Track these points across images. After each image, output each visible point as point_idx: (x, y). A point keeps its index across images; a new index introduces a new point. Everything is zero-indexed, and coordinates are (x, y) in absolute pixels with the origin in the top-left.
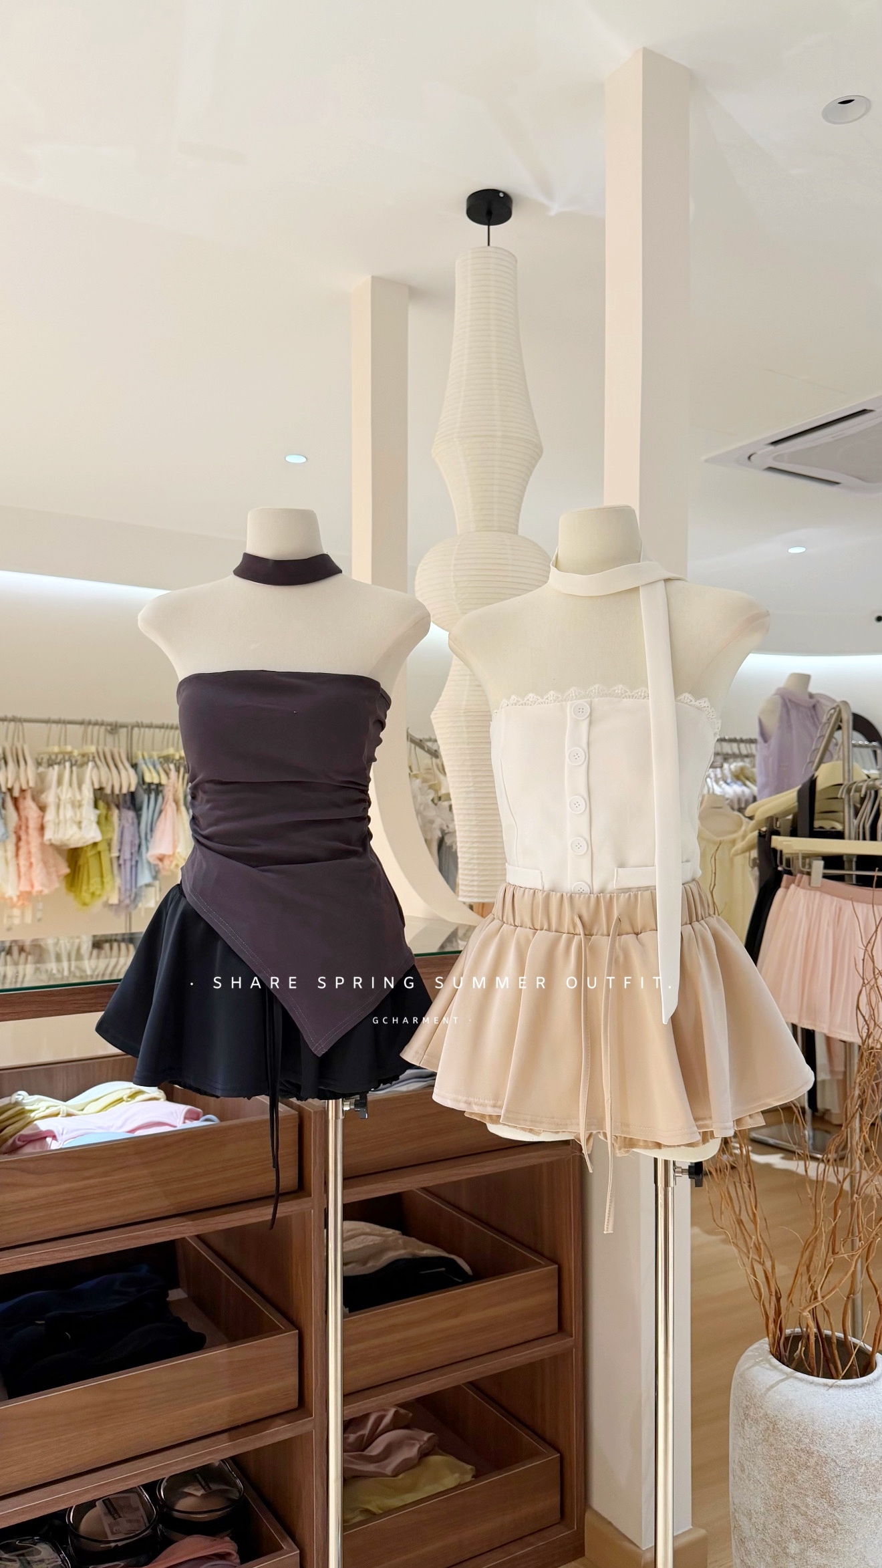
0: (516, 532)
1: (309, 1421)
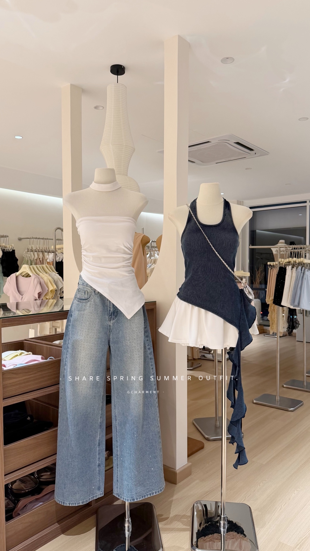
0: (127, 176)
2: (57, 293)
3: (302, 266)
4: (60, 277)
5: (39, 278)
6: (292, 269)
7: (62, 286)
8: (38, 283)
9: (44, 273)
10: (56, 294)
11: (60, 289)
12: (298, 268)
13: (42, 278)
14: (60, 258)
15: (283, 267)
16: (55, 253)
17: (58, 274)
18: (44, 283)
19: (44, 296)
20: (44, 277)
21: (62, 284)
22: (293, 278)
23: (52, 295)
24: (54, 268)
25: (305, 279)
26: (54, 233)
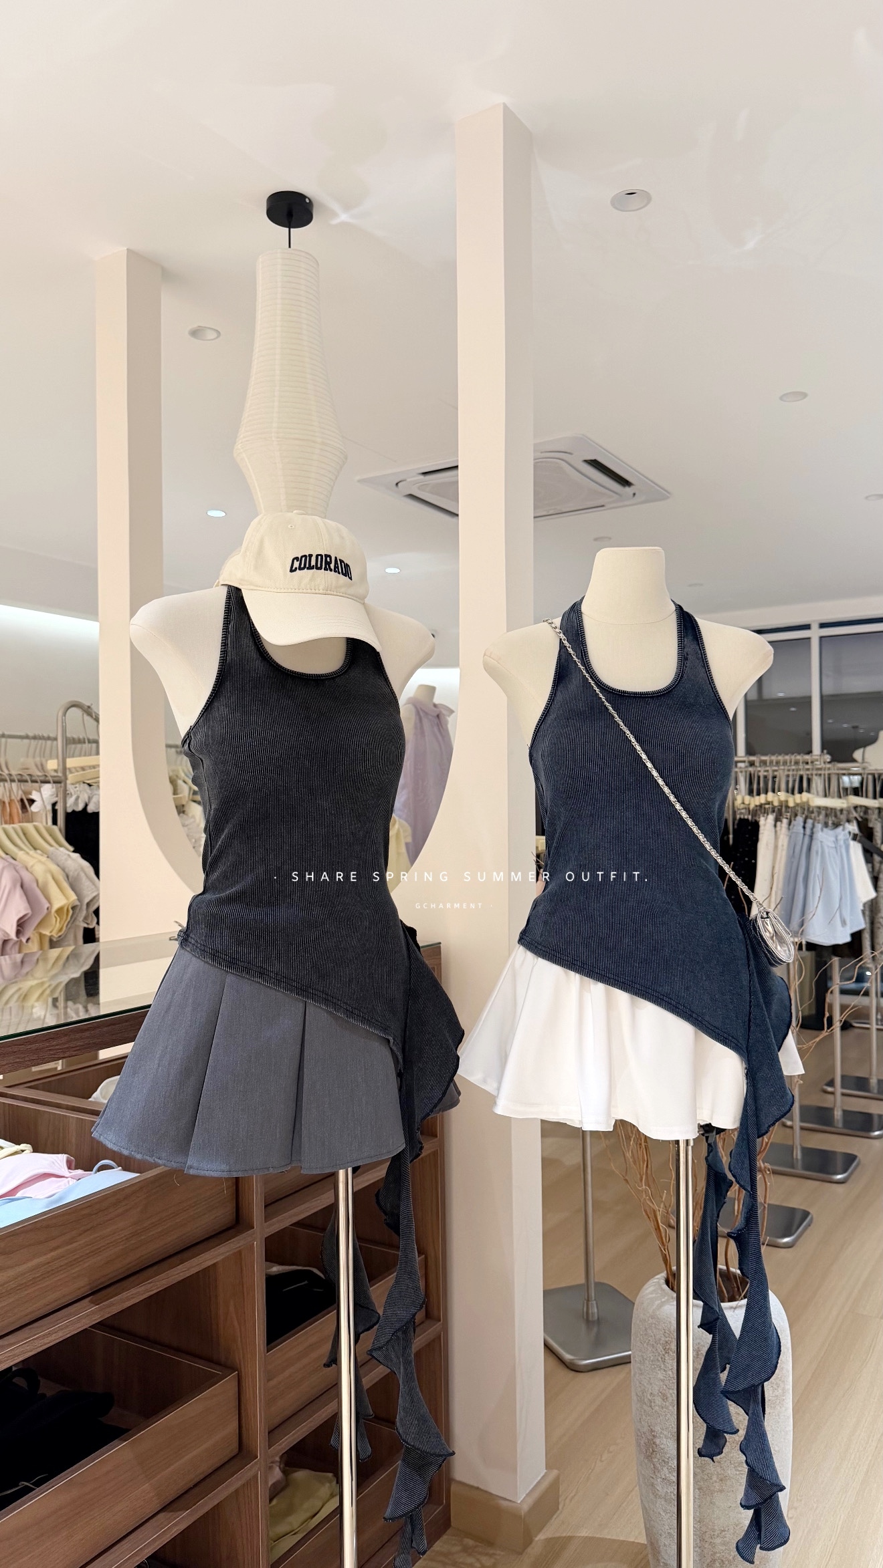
1: (256, 1463)
2: (75, 916)
3: (804, 816)
4: (86, 864)
5: (17, 868)
6: (775, 826)
7: (94, 894)
8: (14, 886)
9: (31, 850)
10: (74, 919)
11: (88, 904)
12: (793, 822)
13: (27, 869)
14: (80, 801)
15: (748, 820)
16: (62, 785)
17: (74, 852)
18: (35, 885)
19: (35, 929)
20: (32, 866)
21: (93, 887)
22: (779, 851)
23: (60, 922)
24: (60, 830)
25: (817, 853)
26: (60, 719)
